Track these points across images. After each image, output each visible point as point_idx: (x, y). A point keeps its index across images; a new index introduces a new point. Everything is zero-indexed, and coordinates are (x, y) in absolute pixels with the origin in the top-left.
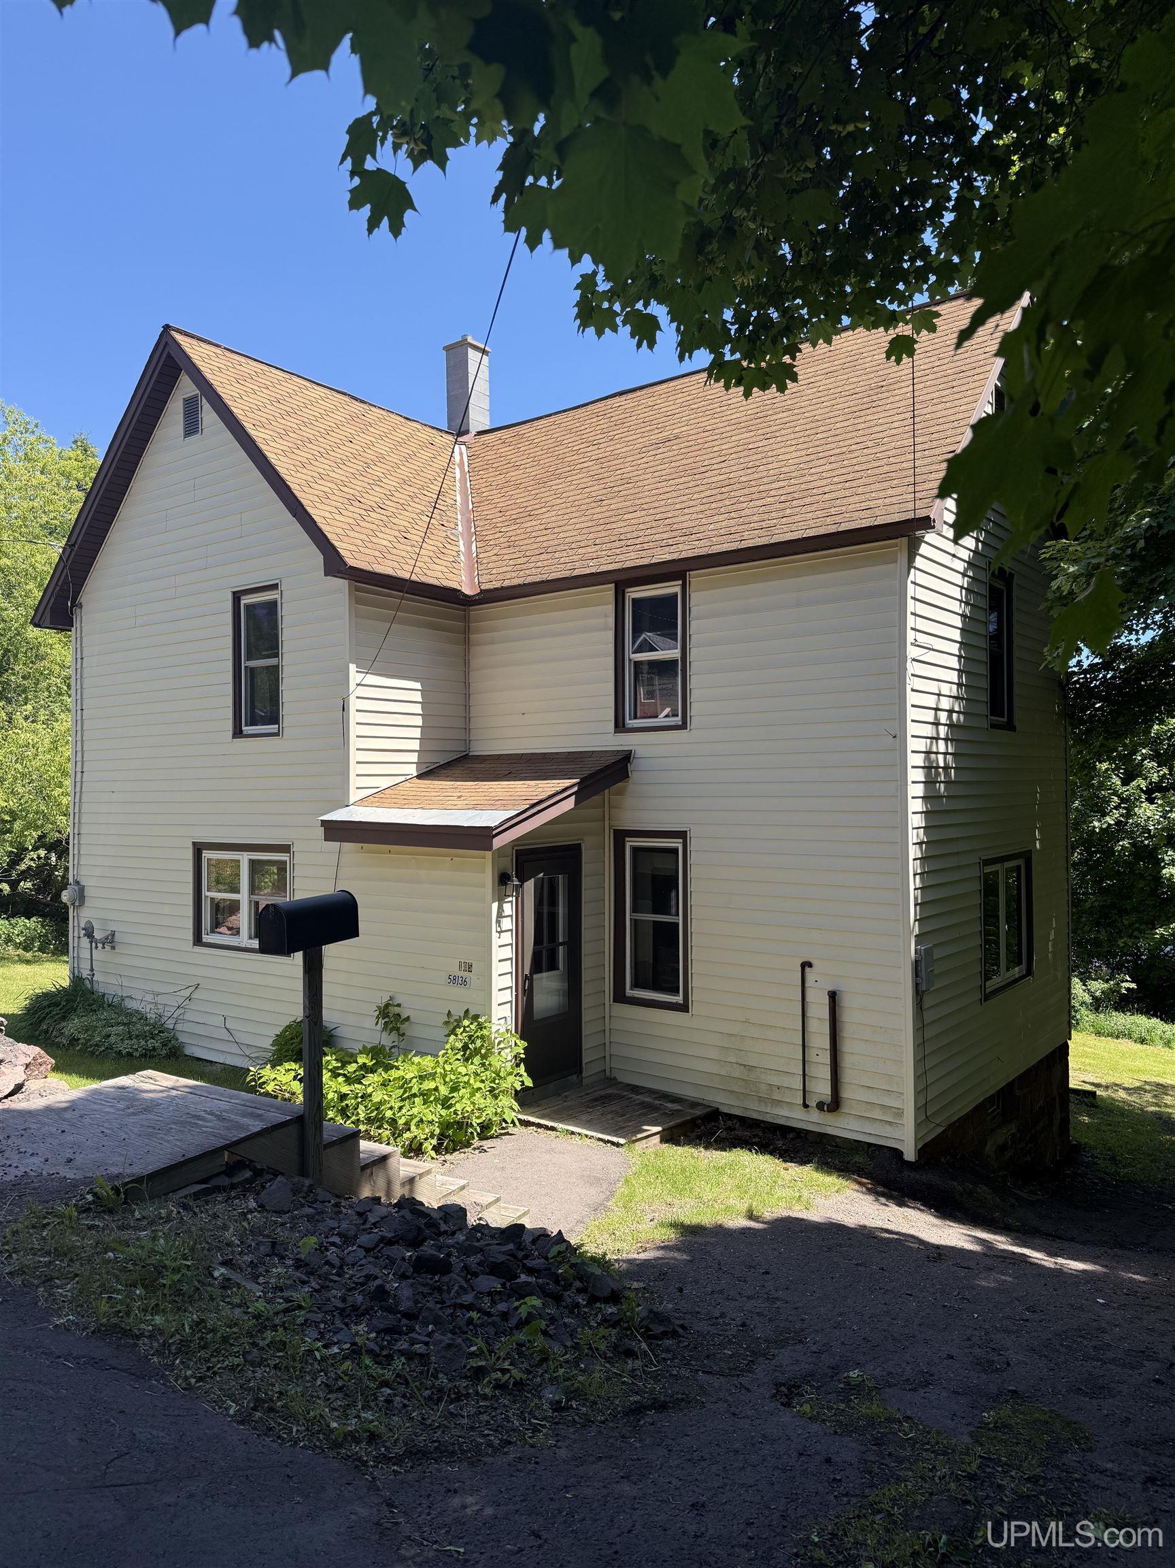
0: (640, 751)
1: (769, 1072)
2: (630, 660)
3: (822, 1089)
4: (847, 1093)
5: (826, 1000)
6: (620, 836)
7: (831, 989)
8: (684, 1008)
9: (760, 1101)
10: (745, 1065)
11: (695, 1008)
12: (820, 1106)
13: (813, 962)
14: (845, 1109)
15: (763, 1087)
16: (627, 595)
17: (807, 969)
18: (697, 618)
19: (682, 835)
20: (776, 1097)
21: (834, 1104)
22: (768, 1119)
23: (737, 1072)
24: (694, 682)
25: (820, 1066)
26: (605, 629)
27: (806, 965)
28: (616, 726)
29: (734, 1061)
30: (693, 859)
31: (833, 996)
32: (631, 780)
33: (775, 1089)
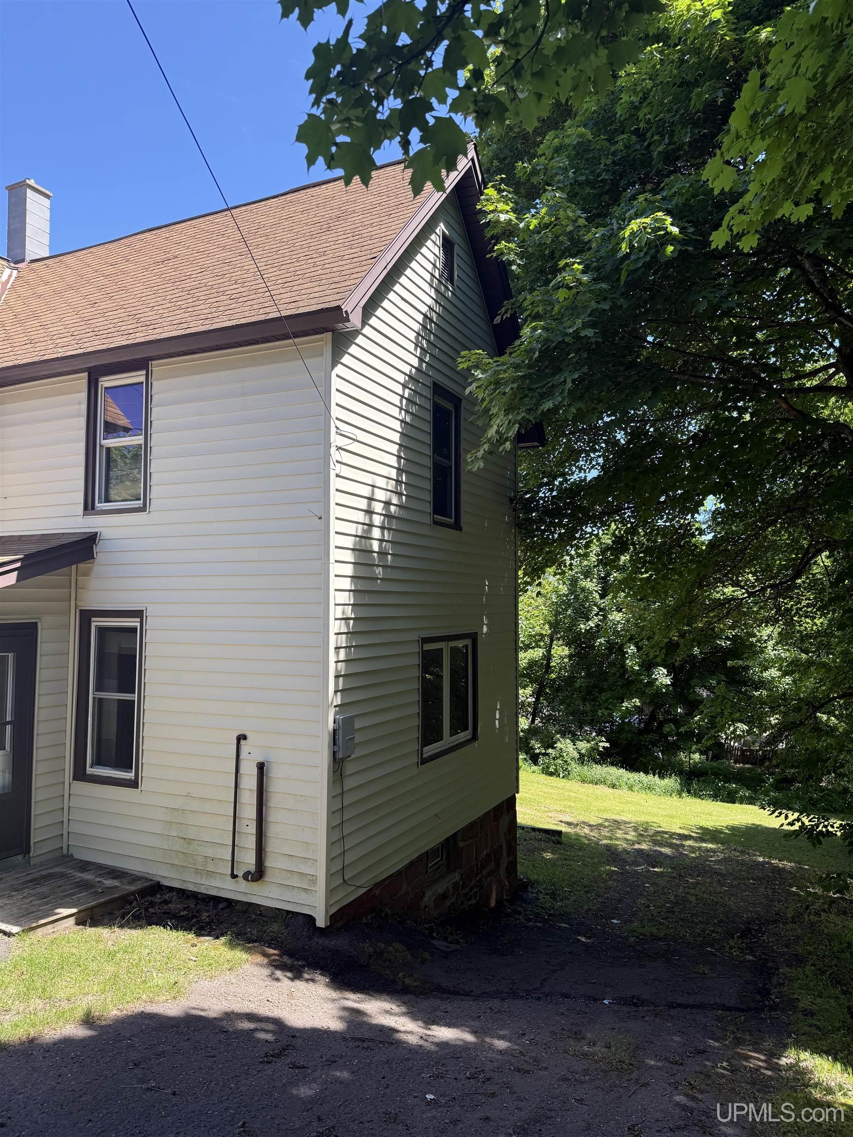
0: (106, 533)
1: (205, 844)
2: (101, 446)
3: (248, 860)
4: (269, 863)
5: (255, 771)
6: (86, 616)
7: (261, 760)
8: (134, 784)
9: (196, 873)
10: (185, 839)
11: (144, 785)
12: (246, 876)
13: (248, 734)
14: (268, 877)
15: (200, 859)
16: (100, 384)
17: (243, 742)
18: (159, 405)
19: (138, 614)
20: (211, 868)
21: (258, 874)
22: (203, 890)
23: (178, 846)
24: (155, 466)
25: (249, 835)
26: (79, 416)
27: (241, 738)
28: (86, 508)
29: (175, 835)
30: (149, 637)
31: (261, 767)
32: (96, 561)
33: (209, 861)
